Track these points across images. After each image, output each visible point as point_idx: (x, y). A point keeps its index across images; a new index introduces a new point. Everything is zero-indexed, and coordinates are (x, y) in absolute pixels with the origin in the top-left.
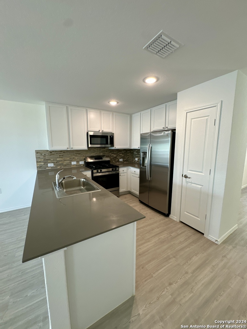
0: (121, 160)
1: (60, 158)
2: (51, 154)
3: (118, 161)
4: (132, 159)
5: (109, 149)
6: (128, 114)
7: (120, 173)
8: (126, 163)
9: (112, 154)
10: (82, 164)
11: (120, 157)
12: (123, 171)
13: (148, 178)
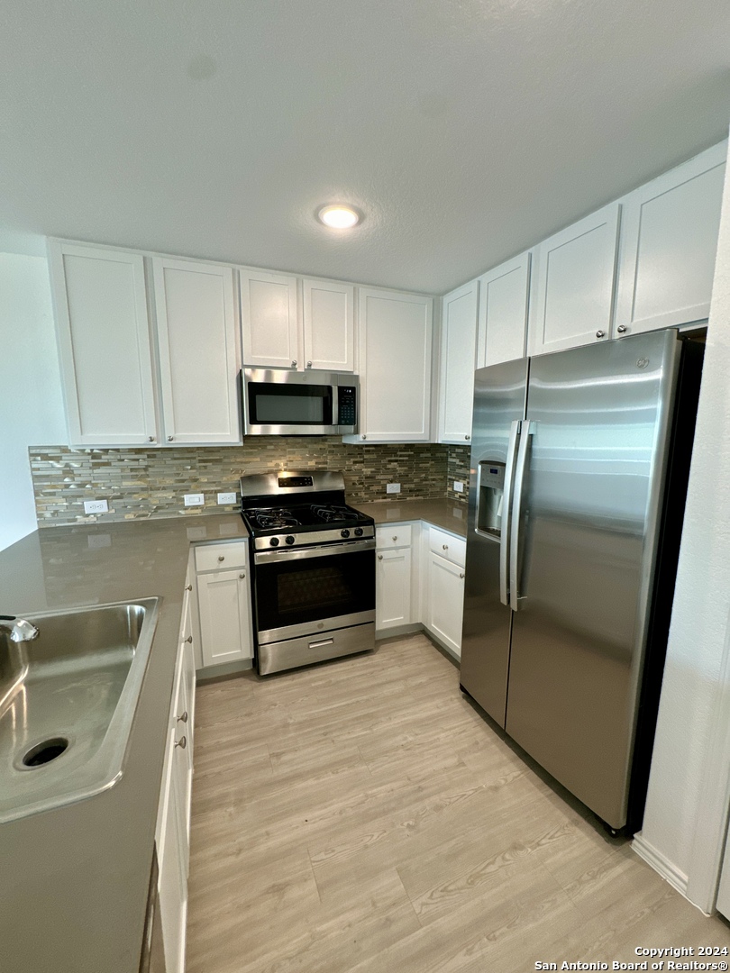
0: (393, 488)
1: (133, 477)
2: (94, 464)
3: (383, 493)
4: (440, 484)
5: (345, 445)
6: (424, 293)
7: (382, 550)
8: (417, 502)
9: (355, 463)
10: (228, 505)
11: (391, 477)
12: (395, 539)
13: (509, 596)
